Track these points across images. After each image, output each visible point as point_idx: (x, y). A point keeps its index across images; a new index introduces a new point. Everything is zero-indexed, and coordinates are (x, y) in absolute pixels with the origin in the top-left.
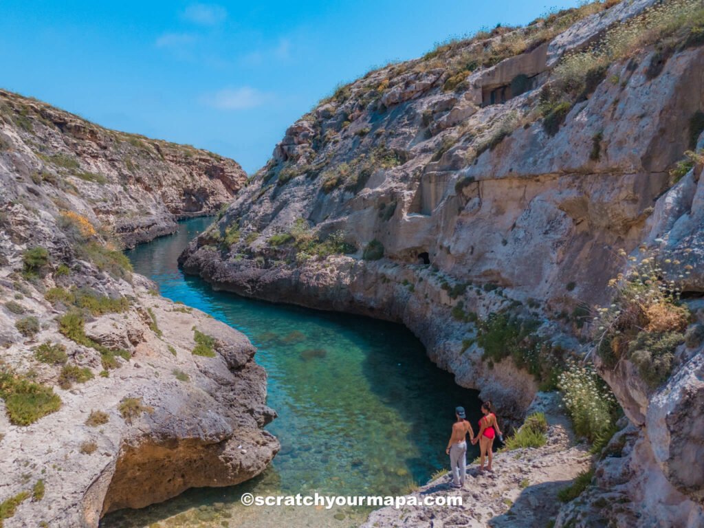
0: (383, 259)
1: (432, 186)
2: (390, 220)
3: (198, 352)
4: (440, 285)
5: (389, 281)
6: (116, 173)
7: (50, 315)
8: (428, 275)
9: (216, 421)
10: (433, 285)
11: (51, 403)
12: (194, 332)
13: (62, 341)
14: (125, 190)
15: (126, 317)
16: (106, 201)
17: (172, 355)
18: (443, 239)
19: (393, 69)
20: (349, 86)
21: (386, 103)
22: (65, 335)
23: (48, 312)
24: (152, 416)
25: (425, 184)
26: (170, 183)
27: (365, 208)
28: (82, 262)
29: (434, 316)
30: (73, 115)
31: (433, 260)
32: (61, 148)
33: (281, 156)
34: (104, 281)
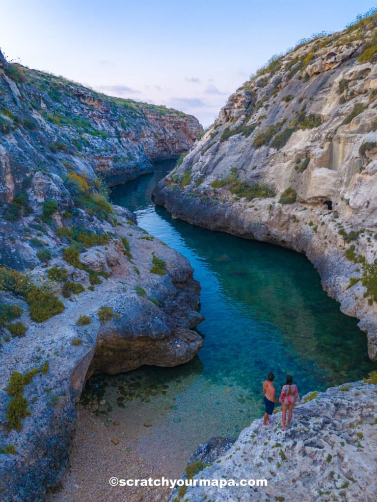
0: (295, 204)
1: (341, 146)
2: (304, 172)
3: (154, 271)
4: (337, 230)
5: (298, 221)
6: (114, 130)
7: (58, 247)
8: (329, 220)
9: (159, 325)
10: (332, 230)
11: (57, 309)
12: (152, 256)
13: (65, 265)
14: (120, 142)
15: (106, 249)
16: (107, 151)
17: (136, 274)
18: (344, 192)
19: (319, 42)
20: (281, 58)
21: (309, 73)
22: (67, 261)
23: (57, 245)
24: (118, 321)
25: (335, 143)
26: (149, 134)
27: (285, 162)
28: (79, 209)
29: (330, 254)
30: (86, 88)
31: (335, 208)
32: (79, 113)
33: (224, 118)
34: (94, 222)
